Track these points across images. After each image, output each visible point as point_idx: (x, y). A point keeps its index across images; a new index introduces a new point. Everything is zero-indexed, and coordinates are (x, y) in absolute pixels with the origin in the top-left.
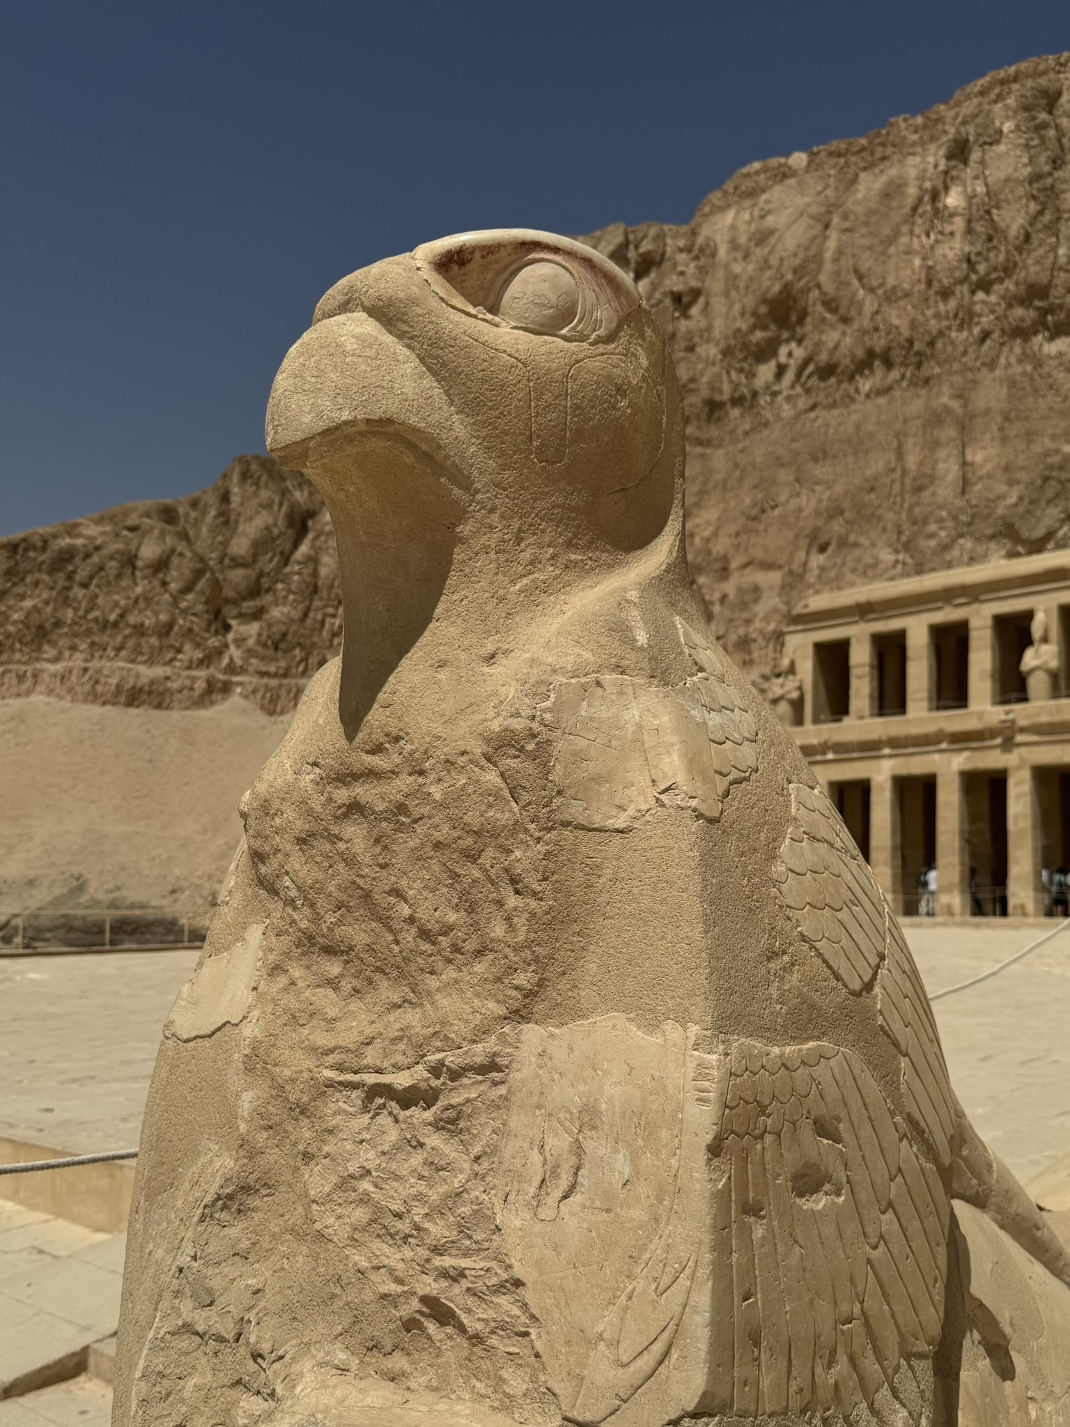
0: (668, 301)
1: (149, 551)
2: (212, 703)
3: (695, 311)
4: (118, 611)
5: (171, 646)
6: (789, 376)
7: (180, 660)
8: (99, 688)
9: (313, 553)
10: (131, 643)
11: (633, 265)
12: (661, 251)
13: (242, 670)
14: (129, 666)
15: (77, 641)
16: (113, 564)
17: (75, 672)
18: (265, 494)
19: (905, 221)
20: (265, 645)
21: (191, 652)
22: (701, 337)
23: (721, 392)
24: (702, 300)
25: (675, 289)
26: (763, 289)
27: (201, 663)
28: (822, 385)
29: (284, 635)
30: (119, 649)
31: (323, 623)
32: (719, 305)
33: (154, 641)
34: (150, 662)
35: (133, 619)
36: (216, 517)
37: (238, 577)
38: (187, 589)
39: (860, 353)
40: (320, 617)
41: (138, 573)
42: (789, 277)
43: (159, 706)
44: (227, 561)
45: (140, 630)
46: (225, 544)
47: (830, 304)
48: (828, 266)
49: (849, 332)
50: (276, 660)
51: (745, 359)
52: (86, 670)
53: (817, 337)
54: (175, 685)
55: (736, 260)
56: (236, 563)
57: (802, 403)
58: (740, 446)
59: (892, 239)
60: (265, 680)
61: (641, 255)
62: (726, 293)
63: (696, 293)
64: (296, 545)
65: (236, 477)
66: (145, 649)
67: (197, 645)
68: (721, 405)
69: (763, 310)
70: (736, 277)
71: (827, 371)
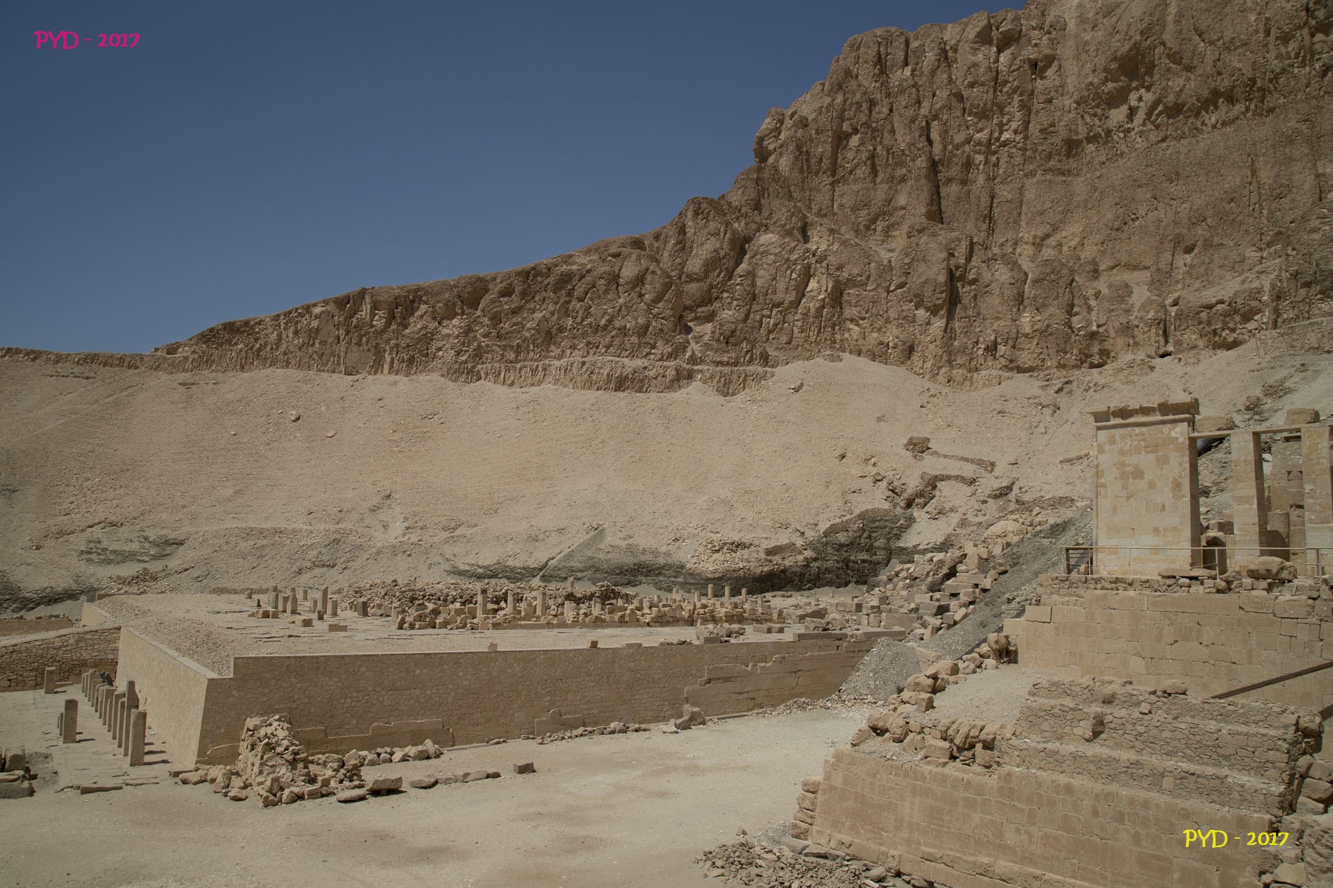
0: (1026, 67)
1: (629, 271)
2: (680, 387)
3: (1050, 72)
4: (607, 317)
5: (648, 343)
6: (1140, 116)
7: (654, 354)
8: (594, 377)
9: (751, 269)
10: (617, 342)
11: (995, 42)
12: (1019, 29)
13: (702, 361)
14: (618, 359)
15: (576, 342)
16: (602, 282)
17: (575, 365)
18: (713, 225)
20: (718, 340)
21: (663, 348)
22: (1057, 91)
23: (1077, 133)
24: (1055, 64)
25: (1032, 57)
26: (1113, 49)
27: (670, 355)
28: (1171, 121)
29: (733, 332)
30: (608, 347)
31: (761, 322)
32: (1071, 67)
33: (634, 339)
34: (632, 356)
35: (617, 324)
36: (675, 245)
37: (692, 288)
38: (657, 300)
39: (1205, 93)
40: (758, 318)
41: (620, 288)
42: (1138, 37)
43: (640, 391)
44: (684, 278)
45: (623, 331)
46: (682, 265)
47: (1174, 57)
48: (1170, 27)
49: (1193, 77)
50: (728, 352)
51: (1097, 106)
52: (584, 363)
53: (1164, 84)
54: (652, 374)
55: (1085, 30)
56: (691, 278)
57: (1153, 137)
58: (1098, 174)
60: (719, 368)
61: (1001, 33)
62: (1077, 57)
63: (1050, 60)
64: (738, 264)
65: (690, 214)
66: (628, 346)
67: (668, 342)
68: (1079, 142)
69: (1114, 66)
70: (1086, 43)
71: (1175, 110)
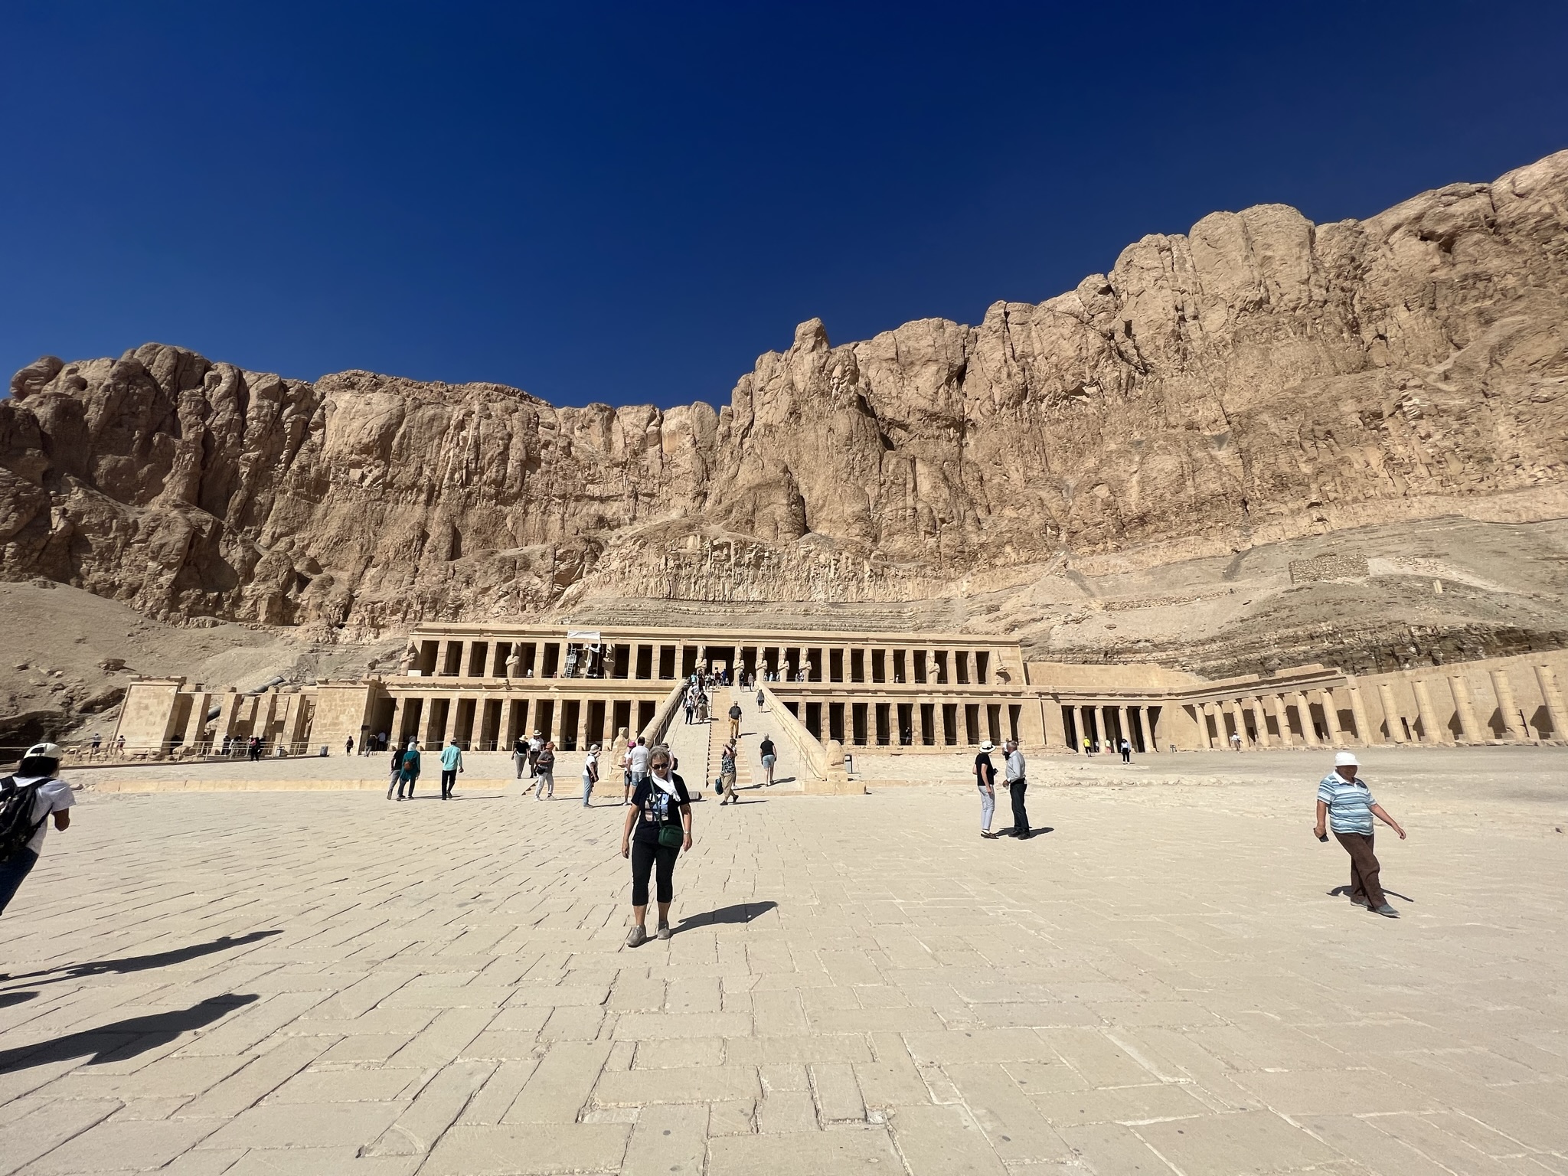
19: (440, 434)
22: (318, 447)
23: (325, 476)
24: (322, 429)
26: (360, 437)
28: (385, 491)
32: (331, 435)
39: (408, 483)
42: (377, 437)
47: (396, 456)
49: (404, 471)
51: (343, 465)
57: (372, 496)
59: (431, 439)
62: (337, 431)
63: (318, 425)
68: (324, 483)
69: (358, 446)
70: (345, 426)
71: (389, 486)
